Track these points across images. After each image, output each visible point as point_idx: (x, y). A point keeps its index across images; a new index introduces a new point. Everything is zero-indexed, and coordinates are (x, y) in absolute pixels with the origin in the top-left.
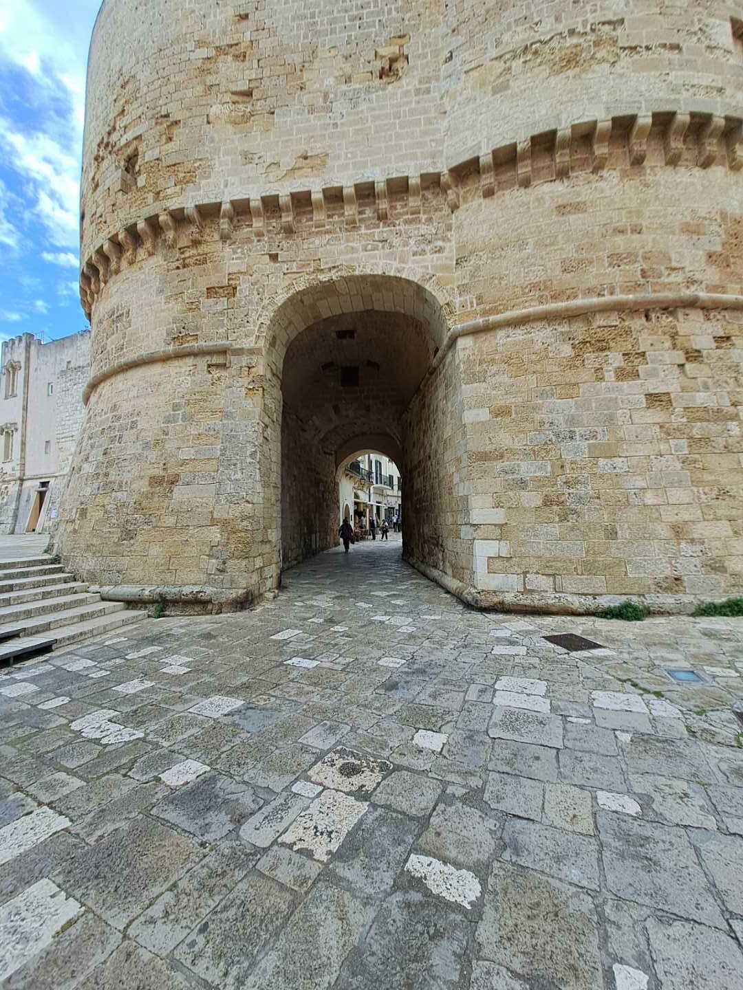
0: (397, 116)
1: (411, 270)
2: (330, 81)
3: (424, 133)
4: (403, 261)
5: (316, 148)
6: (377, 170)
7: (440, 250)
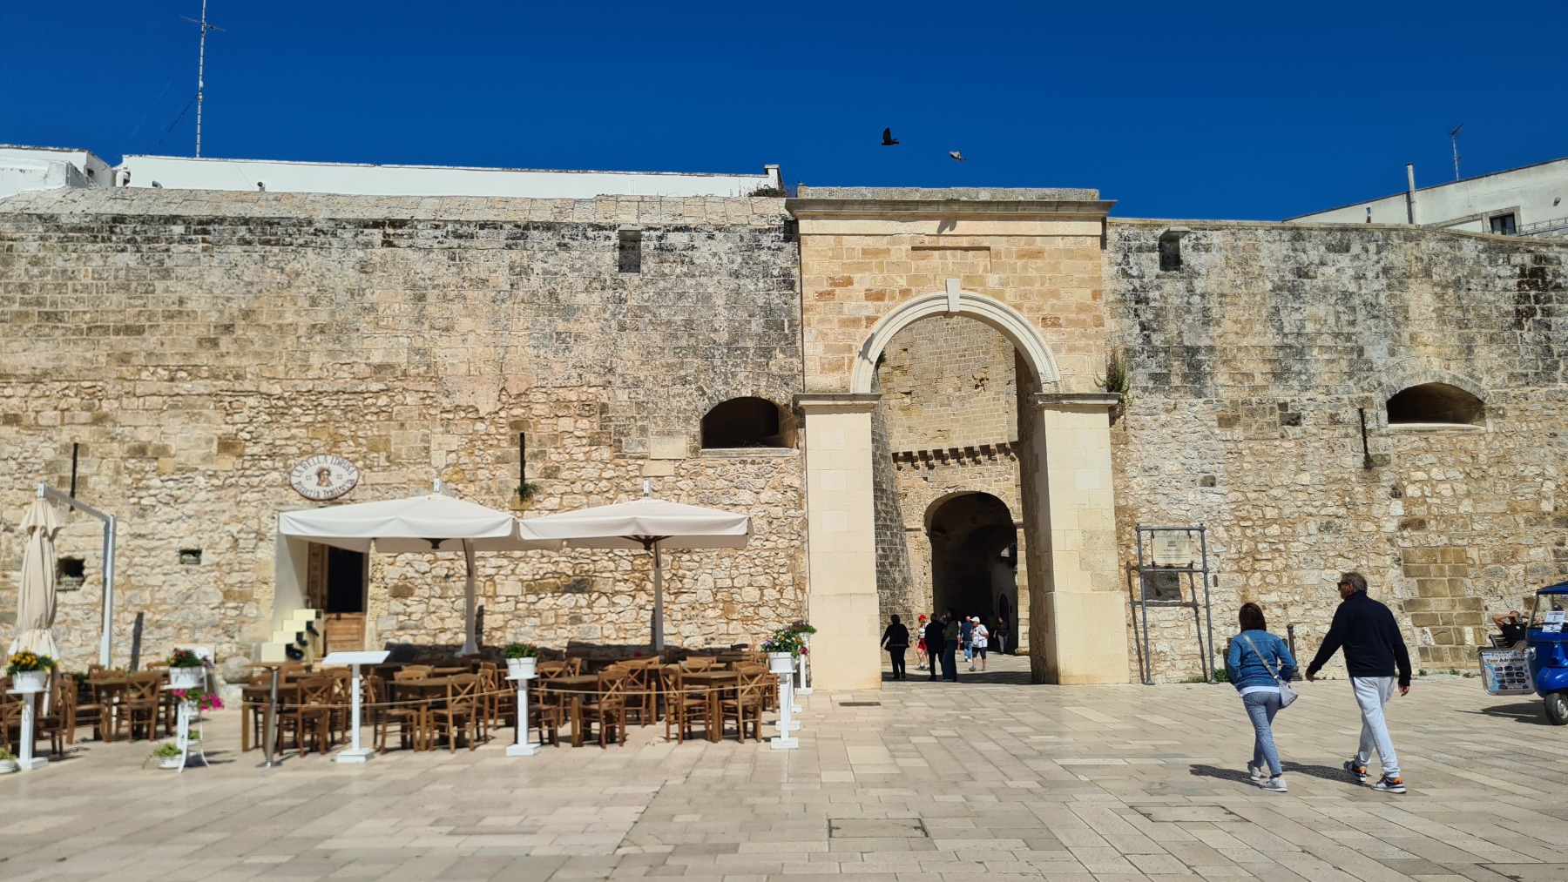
0: (984, 412)
1: (993, 490)
2: (950, 390)
3: (997, 422)
4: (990, 485)
5: (944, 427)
6: (974, 441)
7: (1008, 480)
